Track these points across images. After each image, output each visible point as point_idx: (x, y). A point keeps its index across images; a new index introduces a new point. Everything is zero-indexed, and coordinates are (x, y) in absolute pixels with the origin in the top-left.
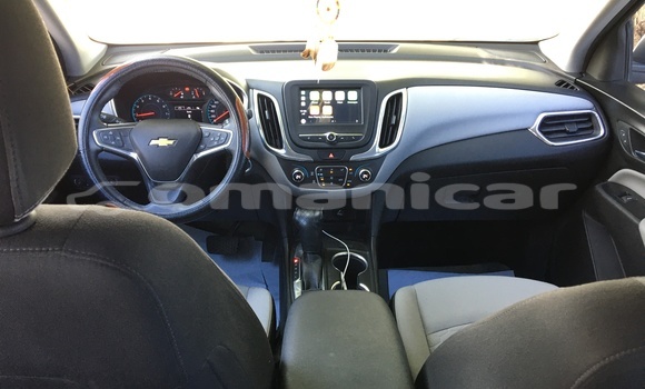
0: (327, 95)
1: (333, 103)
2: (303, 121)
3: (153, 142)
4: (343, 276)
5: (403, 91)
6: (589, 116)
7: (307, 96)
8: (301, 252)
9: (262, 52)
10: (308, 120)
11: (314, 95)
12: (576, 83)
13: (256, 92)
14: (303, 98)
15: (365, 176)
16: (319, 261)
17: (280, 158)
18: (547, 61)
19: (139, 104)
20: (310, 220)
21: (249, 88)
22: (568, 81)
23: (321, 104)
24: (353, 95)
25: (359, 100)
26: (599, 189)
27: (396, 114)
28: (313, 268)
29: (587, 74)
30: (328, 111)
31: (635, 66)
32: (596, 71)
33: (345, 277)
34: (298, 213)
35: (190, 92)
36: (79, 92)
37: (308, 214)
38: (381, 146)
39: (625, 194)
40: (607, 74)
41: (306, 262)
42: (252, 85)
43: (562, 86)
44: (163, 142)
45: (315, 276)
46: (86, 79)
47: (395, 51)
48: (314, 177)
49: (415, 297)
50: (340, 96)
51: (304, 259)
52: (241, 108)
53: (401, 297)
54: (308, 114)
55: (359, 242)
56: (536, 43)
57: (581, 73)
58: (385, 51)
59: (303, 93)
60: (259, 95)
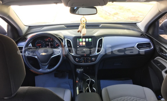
0: (84, 40)
1: (85, 41)
2: (78, 46)
3: (41, 54)
4: (89, 85)
5: (103, 38)
6: (149, 43)
7: (79, 40)
8: (78, 79)
9: (67, 27)
10: (79, 46)
11: (81, 40)
12: (146, 35)
13: (66, 39)
14: (78, 41)
15: (94, 60)
16: (83, 82)
17: (72, 56)
18: (138, 28)
19: (37, 42)
20: (80, 71)
21: (64, 38)
22: (144, 34)
23: (82, 42)
24: (90, 40)
25: (92, 41)
26: (152, 61)
27: (101, 44)
28: (81, 84)
29: (148, 32)
30: (84, 43)
31: (160, 30)
32: (150, 32)
33: (89, 86)
34: (77, 70)
35: (50, 39)
36: (22, 40)
37: (80, 70)
38: (98, 52)
39: (159, 63)
40: (153, 32)
41: (79, 82)
42: (65, 37)
43: (142, 35)
44: (44, 54)
45: (82, 86)
46: (24, 36)
47: (101, 26)
48: (81, 60)
49: (107, 90)
50: (87, 40)
51: (79, 81)
52: (62, 45)
53: (103, 91)
54: (79, 44)
55: (93, 76)
56: (136, 23)
57: (147, 32)
58: (98, 26)
59: (78, 39)
60: (67, 40)
